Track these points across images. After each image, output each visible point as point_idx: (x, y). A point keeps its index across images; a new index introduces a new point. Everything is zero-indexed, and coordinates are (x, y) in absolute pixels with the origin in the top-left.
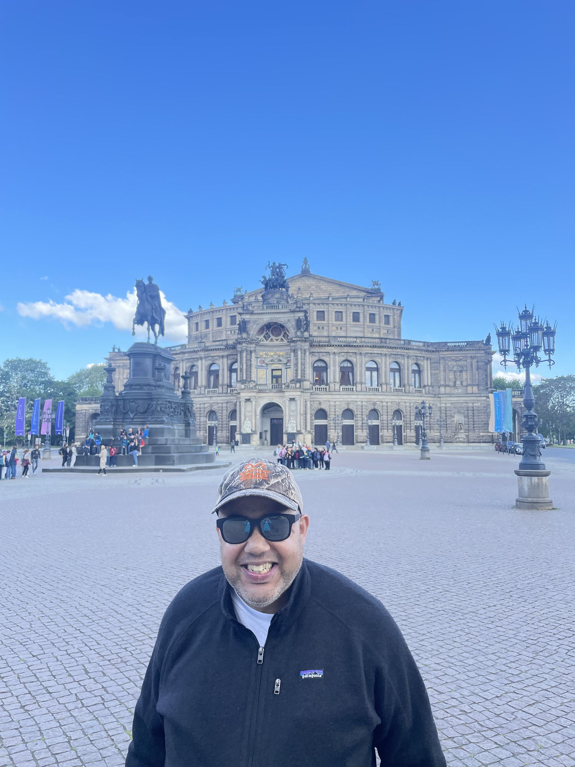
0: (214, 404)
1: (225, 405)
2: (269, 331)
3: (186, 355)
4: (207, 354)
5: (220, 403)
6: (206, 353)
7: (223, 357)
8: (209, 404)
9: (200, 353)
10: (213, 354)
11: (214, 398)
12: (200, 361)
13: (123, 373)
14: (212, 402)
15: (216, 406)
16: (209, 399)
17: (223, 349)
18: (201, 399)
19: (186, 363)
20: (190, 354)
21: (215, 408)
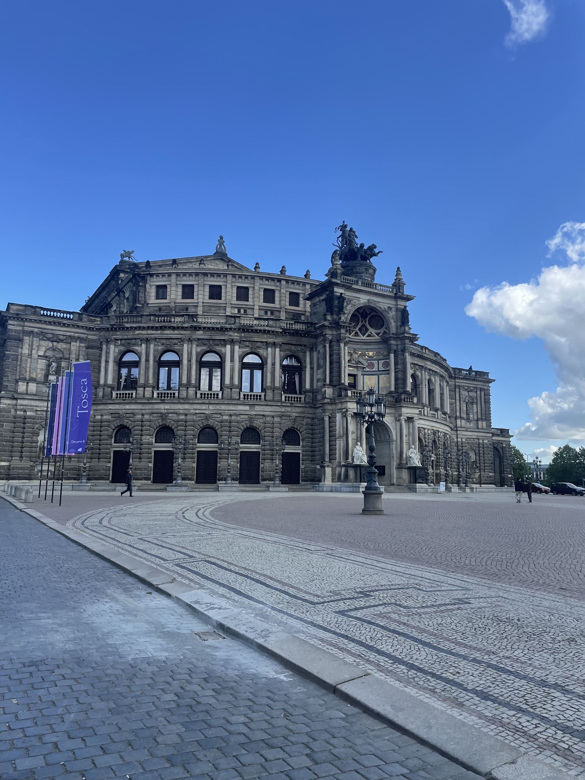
0: (257, 417)
1: (277, 419)
2: (365, 322)
3: (201, 332)
4: (244, 337)
5: (268, 416)
6: (243, 335)
7: (274, 345)
8: (247, 416)
9: (231, 333)
10: (256, 338)
11: (257, 408)
12: (228, 347)
13: (38, 347)
14: (255, 413)
15: (261, 421)
16: (247, 408)
17: (277, 332)
18: (231, 407)
19: (197, 346)
20: (208, 333)
21: (258, 423)
